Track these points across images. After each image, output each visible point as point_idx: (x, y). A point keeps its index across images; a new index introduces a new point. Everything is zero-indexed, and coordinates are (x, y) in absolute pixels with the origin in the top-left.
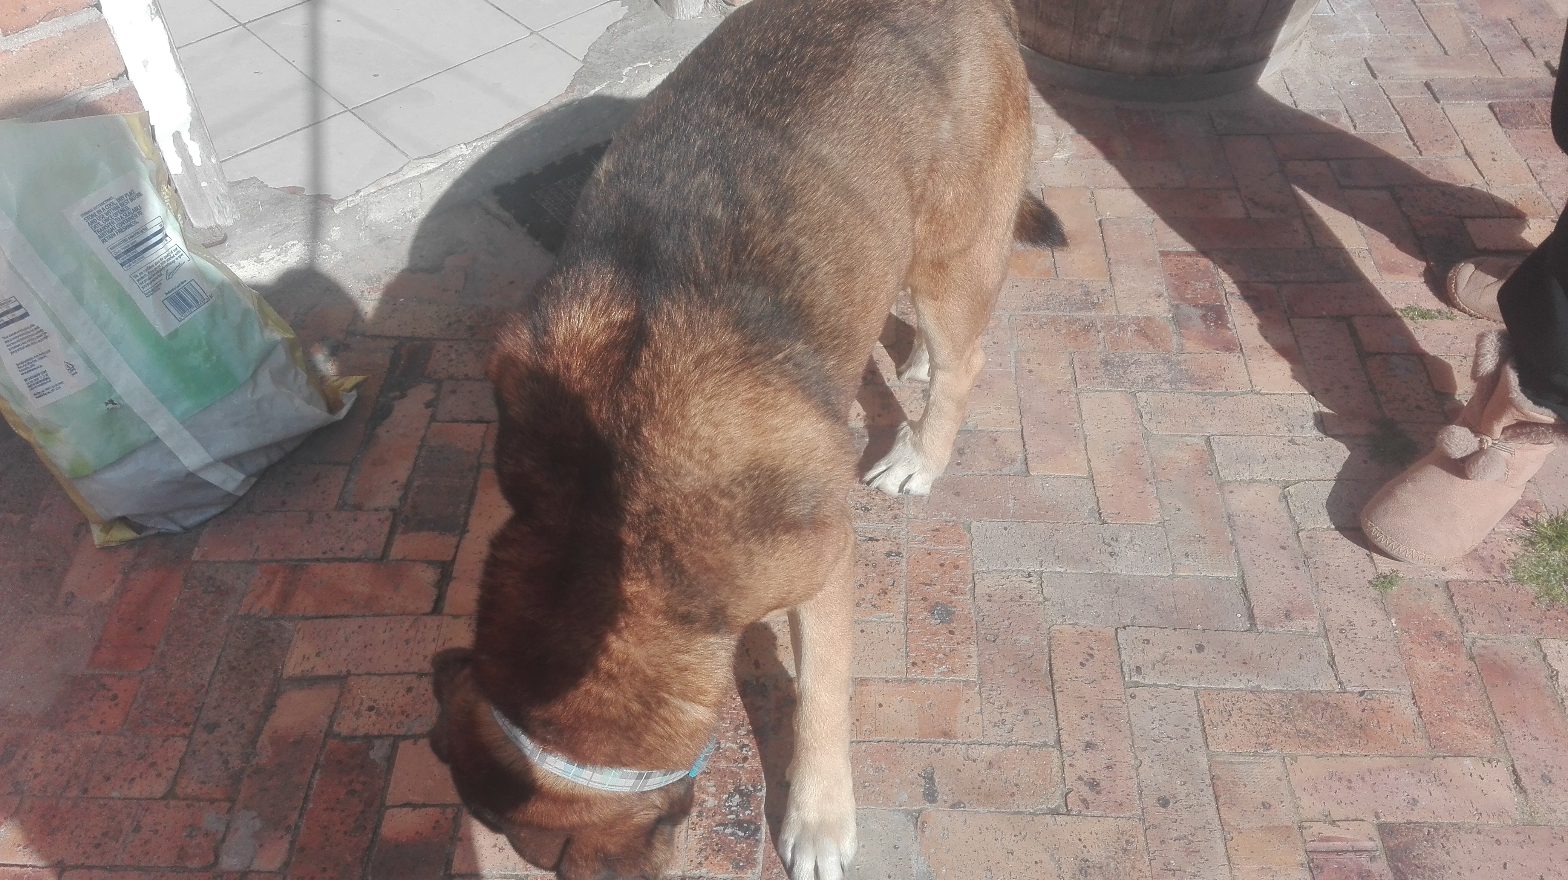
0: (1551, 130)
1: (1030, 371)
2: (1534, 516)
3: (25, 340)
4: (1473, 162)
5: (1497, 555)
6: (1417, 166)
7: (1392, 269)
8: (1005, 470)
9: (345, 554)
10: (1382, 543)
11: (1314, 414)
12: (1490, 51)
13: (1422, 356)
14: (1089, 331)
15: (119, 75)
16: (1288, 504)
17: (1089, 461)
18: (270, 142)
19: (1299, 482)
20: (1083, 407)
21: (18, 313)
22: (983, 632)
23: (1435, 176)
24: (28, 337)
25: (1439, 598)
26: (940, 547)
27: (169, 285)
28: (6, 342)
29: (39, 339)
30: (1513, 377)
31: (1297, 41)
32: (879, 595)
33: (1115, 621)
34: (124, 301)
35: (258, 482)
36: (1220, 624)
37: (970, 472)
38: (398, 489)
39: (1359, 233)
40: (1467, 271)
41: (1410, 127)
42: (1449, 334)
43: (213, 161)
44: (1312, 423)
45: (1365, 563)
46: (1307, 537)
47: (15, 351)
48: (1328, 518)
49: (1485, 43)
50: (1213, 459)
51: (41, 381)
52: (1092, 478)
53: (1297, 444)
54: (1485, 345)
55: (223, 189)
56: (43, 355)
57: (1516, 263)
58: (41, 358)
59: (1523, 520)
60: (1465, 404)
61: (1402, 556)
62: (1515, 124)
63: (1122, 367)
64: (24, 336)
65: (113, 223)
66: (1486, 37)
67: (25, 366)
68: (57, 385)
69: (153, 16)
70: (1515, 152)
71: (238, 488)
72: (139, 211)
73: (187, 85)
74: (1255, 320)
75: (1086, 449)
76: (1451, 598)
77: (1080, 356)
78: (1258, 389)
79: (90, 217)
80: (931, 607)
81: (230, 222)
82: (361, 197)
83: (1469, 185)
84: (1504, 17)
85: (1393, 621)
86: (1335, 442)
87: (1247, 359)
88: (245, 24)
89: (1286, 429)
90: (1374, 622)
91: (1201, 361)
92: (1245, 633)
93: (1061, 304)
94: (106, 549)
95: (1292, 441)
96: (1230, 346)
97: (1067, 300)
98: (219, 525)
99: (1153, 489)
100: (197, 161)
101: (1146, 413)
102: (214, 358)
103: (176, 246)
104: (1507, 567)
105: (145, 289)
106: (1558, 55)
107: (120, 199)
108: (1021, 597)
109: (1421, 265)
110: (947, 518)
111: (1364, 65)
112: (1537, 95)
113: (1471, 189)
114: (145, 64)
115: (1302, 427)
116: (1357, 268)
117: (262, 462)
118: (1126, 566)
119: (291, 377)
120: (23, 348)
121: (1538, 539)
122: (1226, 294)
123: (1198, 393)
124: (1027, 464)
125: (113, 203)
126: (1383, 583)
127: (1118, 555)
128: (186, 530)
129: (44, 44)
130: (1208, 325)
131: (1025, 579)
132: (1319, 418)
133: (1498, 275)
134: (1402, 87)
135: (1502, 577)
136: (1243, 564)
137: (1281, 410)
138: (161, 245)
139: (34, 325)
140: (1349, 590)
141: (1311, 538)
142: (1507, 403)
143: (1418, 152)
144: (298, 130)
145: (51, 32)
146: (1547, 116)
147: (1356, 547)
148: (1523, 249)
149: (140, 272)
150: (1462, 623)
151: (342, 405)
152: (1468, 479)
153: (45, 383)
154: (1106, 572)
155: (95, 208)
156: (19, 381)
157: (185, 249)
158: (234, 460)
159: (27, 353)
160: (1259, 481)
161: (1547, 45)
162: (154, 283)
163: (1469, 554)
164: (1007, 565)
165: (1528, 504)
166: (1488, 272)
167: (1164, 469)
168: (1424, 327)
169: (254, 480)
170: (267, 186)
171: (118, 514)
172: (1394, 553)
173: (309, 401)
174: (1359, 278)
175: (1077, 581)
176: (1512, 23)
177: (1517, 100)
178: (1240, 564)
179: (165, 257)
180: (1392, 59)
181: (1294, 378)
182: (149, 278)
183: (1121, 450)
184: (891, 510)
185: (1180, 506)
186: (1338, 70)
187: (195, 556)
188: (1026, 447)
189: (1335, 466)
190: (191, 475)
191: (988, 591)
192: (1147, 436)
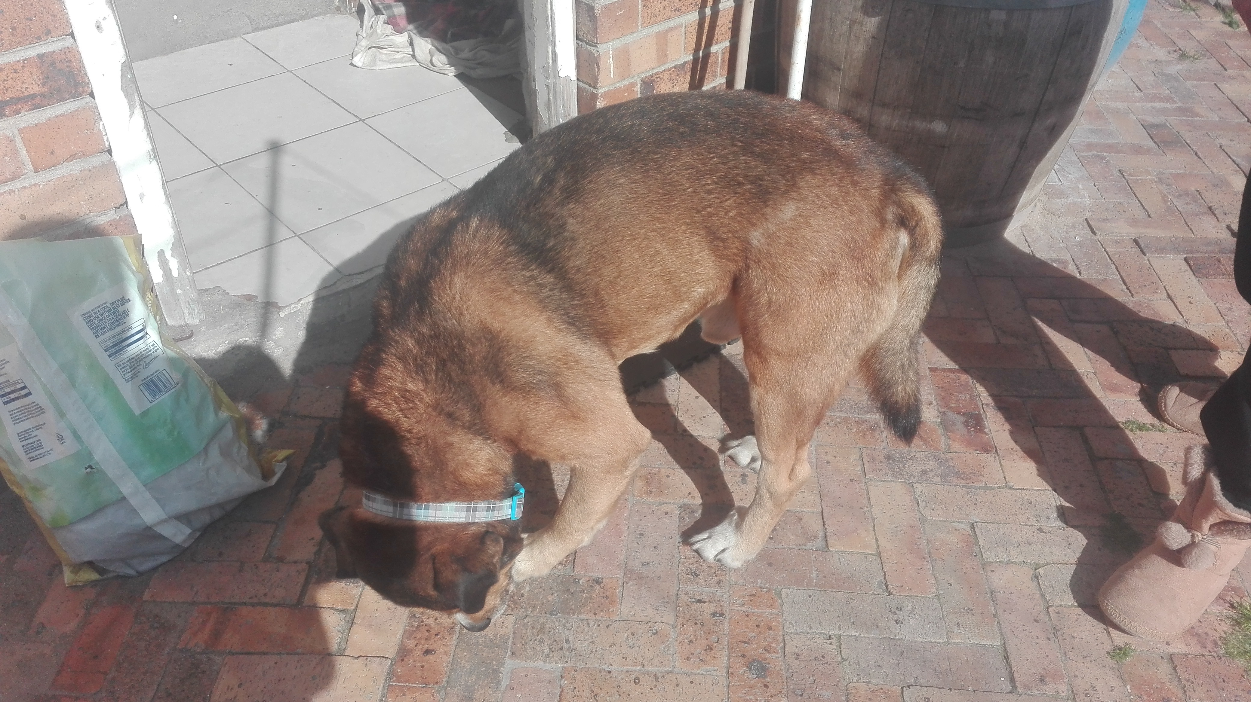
0: (1234, 280)
1: (828, 462)
2: (1238, 600)
3: (26, 414)
4: (1174, 304)
5: (1211, 632)
6: (1130, 305)
7: (1114, 389)
8: (809, 545)
9: (267, 600)
10: (1117, 620)
11: (1057, 507)
12: (1184, 216)
13: (1141, 461)
14: (874, 430)
15: (121, 205)
16: (1039, 583)
17: (877, 540)
18: (233, 259)
19: (1047, 564)
20: (871, 493)
21: (23, 392)
22: (792, 687)
23: (1145, 314)
24: (28, 412)
25: (1164, 668)
26: (756, 610)
27: (145, 374)
28: (10, 415)
29: (37, 414)
30: (1215, 483)
31: (1033, 204)
32: (705, 650)
33: (901, 680)
34: (108, 385)
35: (201, 535)
36: (987, 685)
37: (780, 546)
38: (314, 545)
39: (1087, 359)
40: (1173, 393)
41: (1124, 275)
42: (1162, 444)
43: (188, 273)
44: (1055, 515)
45: (1104, 637)
46: (1056, 613)
47: (17, 423)
48: (1072, 597)
49: (1180, 209)
50: (977, 543)
51: (35, 448)
52: (879, 555)
53: (1044, 532)
54: (1192, 456)
55: (193, 295)
56: (39, 427)
57: (1213, 388)
58: (37, 429)
59: (1230, 603)
60: (1178, 503)
61: (1133, 631)
62: (1206, 274)
63: (902, 462)
64: (25, 411)
65: (105, 322)
66: (1179, 204)
67: (24, 435)
68: (48, 451)
69: (151, 160)
70: (1206, 297)
71: (185, 541)
72: (126, 313)
73: (173, 214)
74: (1007, 427)
75: (874, 530)
76: (1175, 669)
77: (868, 451)
78: (1011, 484)
79: (88, 317)
80: (749, 663)
81: (197, 322)
82: (301, 304)
83: (1172, 322)
84: (1193, 189)
85: (1128, 687)
86: (1075, 531)
87: (1001, 459)
88: (221, 165)
89: (1034, 519)
90: (1113, 688)
91: (964, 459)
92: (1008, 695)
93: (851, 407)
94: (74, 587)
95: (1040, 530)
96: (987, 448)
97: (856, 404)
98: (167, 571)
99: (929, 566)
100: (175, 273)
101: (922, 502)
102: (176, 433)
103: (154, 342)
104: (1219, 643)
105: (126, 376)
106: (1237, 220)
107: (113, 303)
108: (823, 657)
109: (1137, 387)
110: (762, 585)
111: (1085, 224)
112: (1222, 252)
113: (1173, 326)
114: (142, 196)
115: (1048, 518)
116: (1086, 387)
117: (206, 519)
118: (909, 632)
119: (235, 450)
120: (24, 420)
121: (1243, 620)
122: (982, 405)
123: (963, 486)
124: (826, 541)
125: (107, 306)
126: (1119, 654)
127: (902, 623)
128: (140, 574)
129: (65, 179)
130: (969, 429)
131: (826, 641)
132: (1061, 511)
133: (1200, 399)
134: (1116, 242)
135: (1215, 652)
136: (1004, 634)
137: (1030, 503)
138: (142, 341)
139: (34, 402)
140: (1092, 659)
141: (1058, 613)
142: (1212, 505)
143: (1130, 295)
144: (256, 250)
145: (71, 170)
146: (1231, 268)
147: (1095, 622)
148: (1217, 376)
149: (123, 362)
150: (1185, 691)
151: (274, 474)
152: (1185, 567)
153: (38, 450)
154: (892, 637)
155: (93, 310)
156: (17, 447)
157: (161, 345)
158: (184, 518)
159: (26, 425)
160: (1015, 563)
161: (1227, 212)
162: (133, 372)
163: (1188, 631)
164: (811, 628)
165: (1233, 589)
166: (1189, 394)
167: (937, 550)
168: (1142, 438)
169: (198, 534)
170: (228, 293)
171: (86, 559)
172: (1127, 628)
173: (248, 470)
174: (1088, 394)
175: (869, 645)
176: (1199, 194)
177: (1207, 255)
178: (1001, 634)
179: (144, 351)
180: (1108, 220)
181: (1039, 475)
182: (130, 368)
183: (902, 532)
184: (716, 576)
185: (952, 581)
186: (1066, 227)
187: (146, 596)
188: (826, 526)
189: (1076, 552)
190: (148, 528)
191: (796, 651)
192: (923, 520)
